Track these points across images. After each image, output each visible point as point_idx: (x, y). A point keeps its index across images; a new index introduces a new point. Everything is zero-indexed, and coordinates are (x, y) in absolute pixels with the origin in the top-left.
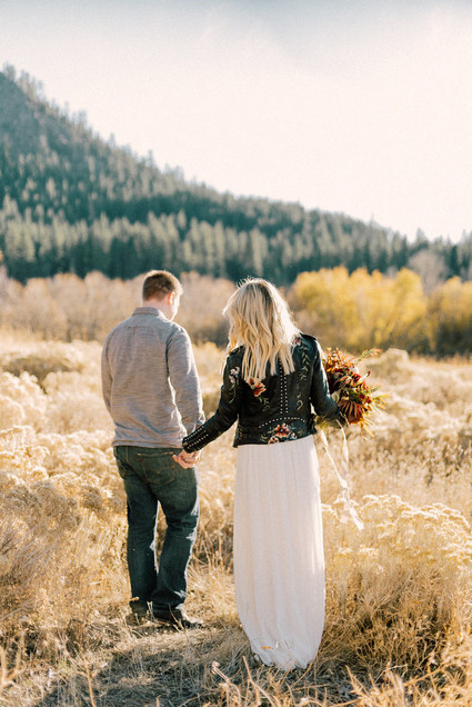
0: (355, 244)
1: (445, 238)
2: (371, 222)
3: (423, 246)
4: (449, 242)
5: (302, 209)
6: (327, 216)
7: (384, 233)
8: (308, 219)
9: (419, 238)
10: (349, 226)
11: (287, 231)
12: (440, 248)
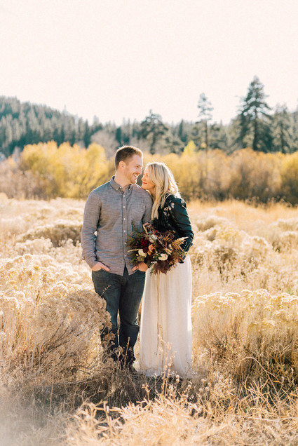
0: (54, 125)
1: (112, 123)
2: (64, 111)
3: (99, 128)
4: (114, 125)
5: (18, 102)
6: (34, 107)
7: (73, 118)
8: (22, 108)
9: (95, 123)
10: (50, 114)
11: (10, 117)
12: (110, 130)
